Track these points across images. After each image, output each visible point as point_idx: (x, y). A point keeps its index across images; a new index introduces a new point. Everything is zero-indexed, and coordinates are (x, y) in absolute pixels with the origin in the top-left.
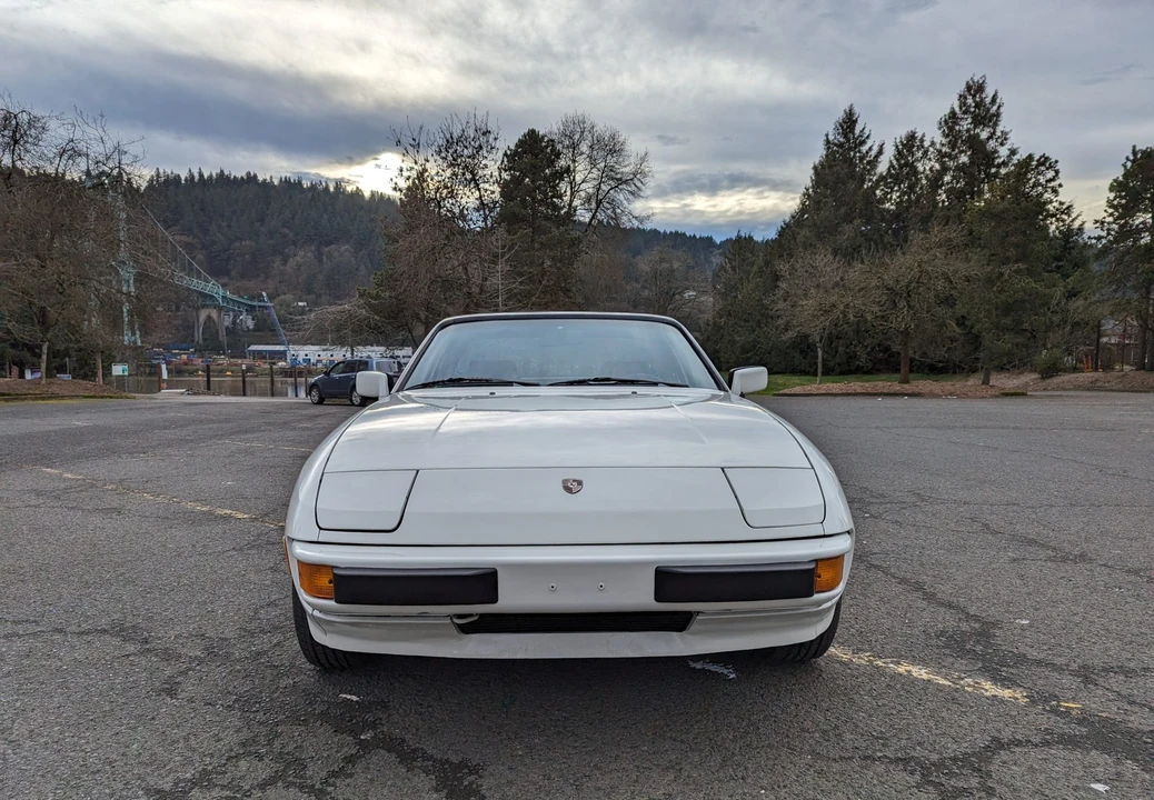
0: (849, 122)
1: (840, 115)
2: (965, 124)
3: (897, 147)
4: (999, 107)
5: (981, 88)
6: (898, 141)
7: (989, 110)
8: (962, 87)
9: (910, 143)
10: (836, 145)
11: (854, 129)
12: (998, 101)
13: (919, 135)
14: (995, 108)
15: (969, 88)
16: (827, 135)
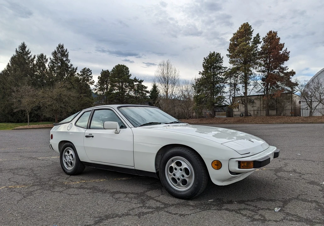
0: (23, 47)
1: (20, 44)
2: (59, 55)
3: (38, 57)
4: (68, 53)
5: (62, 47)
6: (38, 55)
7: (65, 53)
8: (58, 46)
9: (42, 57)
10: (19, 53)
11: (25, 49)
12: (67, 51)
13: (44, 55)
14: (67, 53)
15: (59, 46)
16: (16, 49)
